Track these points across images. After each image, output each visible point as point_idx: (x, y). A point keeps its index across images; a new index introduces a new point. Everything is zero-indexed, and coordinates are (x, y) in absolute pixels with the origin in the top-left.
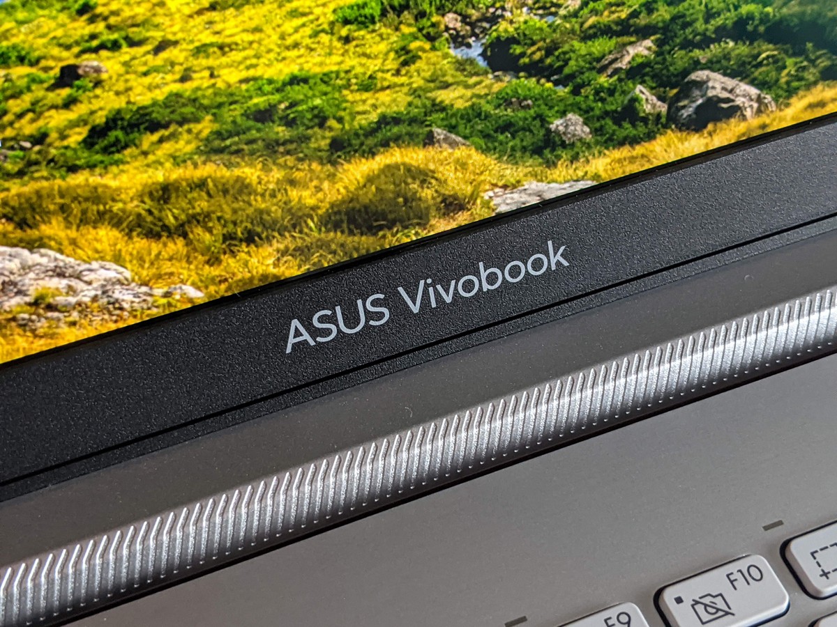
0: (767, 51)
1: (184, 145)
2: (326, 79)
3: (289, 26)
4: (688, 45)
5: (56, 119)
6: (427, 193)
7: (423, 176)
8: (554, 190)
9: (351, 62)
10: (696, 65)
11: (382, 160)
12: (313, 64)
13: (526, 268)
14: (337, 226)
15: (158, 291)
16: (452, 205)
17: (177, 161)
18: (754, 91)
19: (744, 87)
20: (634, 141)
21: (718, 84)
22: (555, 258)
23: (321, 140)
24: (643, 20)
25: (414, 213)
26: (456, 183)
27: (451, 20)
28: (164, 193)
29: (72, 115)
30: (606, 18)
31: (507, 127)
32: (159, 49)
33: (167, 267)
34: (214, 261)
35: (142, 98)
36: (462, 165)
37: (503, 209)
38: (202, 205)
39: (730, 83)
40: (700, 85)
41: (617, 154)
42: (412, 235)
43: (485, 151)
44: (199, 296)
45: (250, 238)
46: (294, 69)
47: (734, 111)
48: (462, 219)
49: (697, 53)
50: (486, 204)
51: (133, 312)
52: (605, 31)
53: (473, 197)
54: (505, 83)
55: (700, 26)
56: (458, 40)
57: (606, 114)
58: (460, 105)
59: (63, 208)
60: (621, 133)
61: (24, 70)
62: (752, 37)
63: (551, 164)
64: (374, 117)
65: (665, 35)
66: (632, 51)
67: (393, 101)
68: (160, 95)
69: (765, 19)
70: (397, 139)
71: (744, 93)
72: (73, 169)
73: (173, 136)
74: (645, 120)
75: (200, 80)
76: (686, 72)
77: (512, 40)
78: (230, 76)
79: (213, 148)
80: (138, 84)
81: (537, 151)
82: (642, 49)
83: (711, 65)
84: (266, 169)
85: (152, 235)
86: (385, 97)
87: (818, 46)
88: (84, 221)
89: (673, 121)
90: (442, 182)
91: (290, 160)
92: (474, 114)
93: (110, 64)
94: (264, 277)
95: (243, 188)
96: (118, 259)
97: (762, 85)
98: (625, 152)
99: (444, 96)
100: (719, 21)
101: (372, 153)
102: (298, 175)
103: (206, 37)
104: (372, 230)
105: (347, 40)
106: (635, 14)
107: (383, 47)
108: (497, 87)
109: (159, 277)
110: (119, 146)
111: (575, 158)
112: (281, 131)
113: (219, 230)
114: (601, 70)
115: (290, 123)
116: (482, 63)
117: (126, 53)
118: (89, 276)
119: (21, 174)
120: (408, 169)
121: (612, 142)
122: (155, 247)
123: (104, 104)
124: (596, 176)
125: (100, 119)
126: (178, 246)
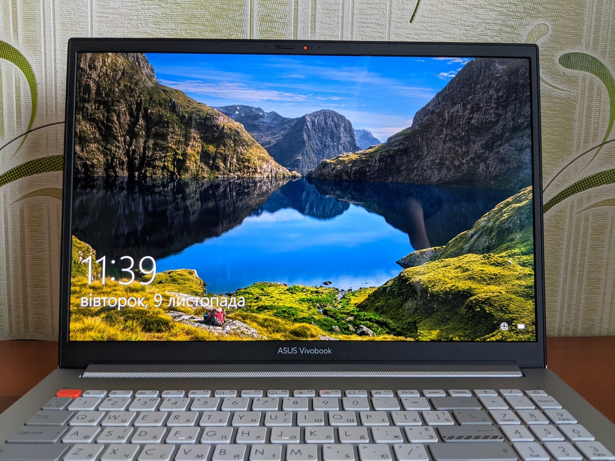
0: (375, 325)
1: (271, 313)
2: (295, 308)
3: (291, 299)
4: (360, 320)
5: (253, 304)
6: (308, 332)
7: (308, 329)
8: (332, 339)
9: (300, 307)
10: (361, 324)
11: (302, 324)
12: (294, 306)
13: (323, 351)
14: (292, 333)
15: (260, 336)
16: (312, 336)
17: (269, 315)
18: (372, 332)
19: (370, 330)
20: (348, 334)
21: (365, 329)
22: (329, 351)
23: (293, 318)
24: (352, 313)
25: (305, 335)
26: (314, 332)
27: (318, 304)
28: (266, 320)
29: (256, 304)
30: (345, 311)
31: (324, 325)
32: (271, 298)
33: (263, 332)
34: (270, 333)
35: (267, 304)
36: (316, 329)
37: (322, 339)
38: (271, 323)
39: (368, 329)
40: (362, 328)
41: (344, 336)
42: (304, 339)
43: (320, 328)
44: (266, 339)
45: (277, 331)
46: (291, 306)
47: (368, 334)
48: (314, 339)
49: (361, 322)
50: (319, 338)
51: (255, 338)
52: (345, 313)
53: (317, 336)
54: (326, 317)
55: (362, 317)
56: (318, 308)
57: (343, 328)
58: (317, 319)
59: (250, 318)
60: (345, 332)
61: (251, 296)
62: (373, 322)
63: (332, 334)
64: (302, 317)
65: (356, 317)
66: (349, 318)
67: (305, 315)
68: (269, 304)
69: (375, 319)
70: (305, 321)
71: (370, 332)
72: (254, 312)
73: (270, 311)
74: (350, 331)
75: (276, 304)
76: (359, 325)
77: (328, 310)
78: (281, 304)
79: (275, 315)
80: (267, 302)
81: (329, 331)
82: (351, 318)
83: (364, 325)
84: (283, 320)
85: (262, 326)
86: (304, 314)
87: (386, 327)
88: (252, 321)
89: (355, 332)
90: (312, 331)
91: (287, 320)
92: (319, 321)
93: (263, 298)
94: (278, 339)
95: (278, 323)
96: (256, 329)
97: (374, 331)
98: (346, 336)
99: (315, 317)
100: (366, 317)
101: (300, 323)
102: (287, 323)
103: (279, 298)
104: (298, 336)
105: (300, 303)
106: (350, 312)
107: (306, 306)
108: (324, 317)
109: (261, 334)
110: (261, 311)
111: (336, 334)
112: (286, 315)
113: (272, 328)
114: (343, 320)
115: (288, 314)
116: (322, 313)
117: (266, 297)
118: (251, 330)
119: (246, 311)
120: (306, 327)
121: (343, 333)
122: (262, 328)
123: (261, 304)
124: (340, 339)
125: (260, 306)
126: (265, 329)
